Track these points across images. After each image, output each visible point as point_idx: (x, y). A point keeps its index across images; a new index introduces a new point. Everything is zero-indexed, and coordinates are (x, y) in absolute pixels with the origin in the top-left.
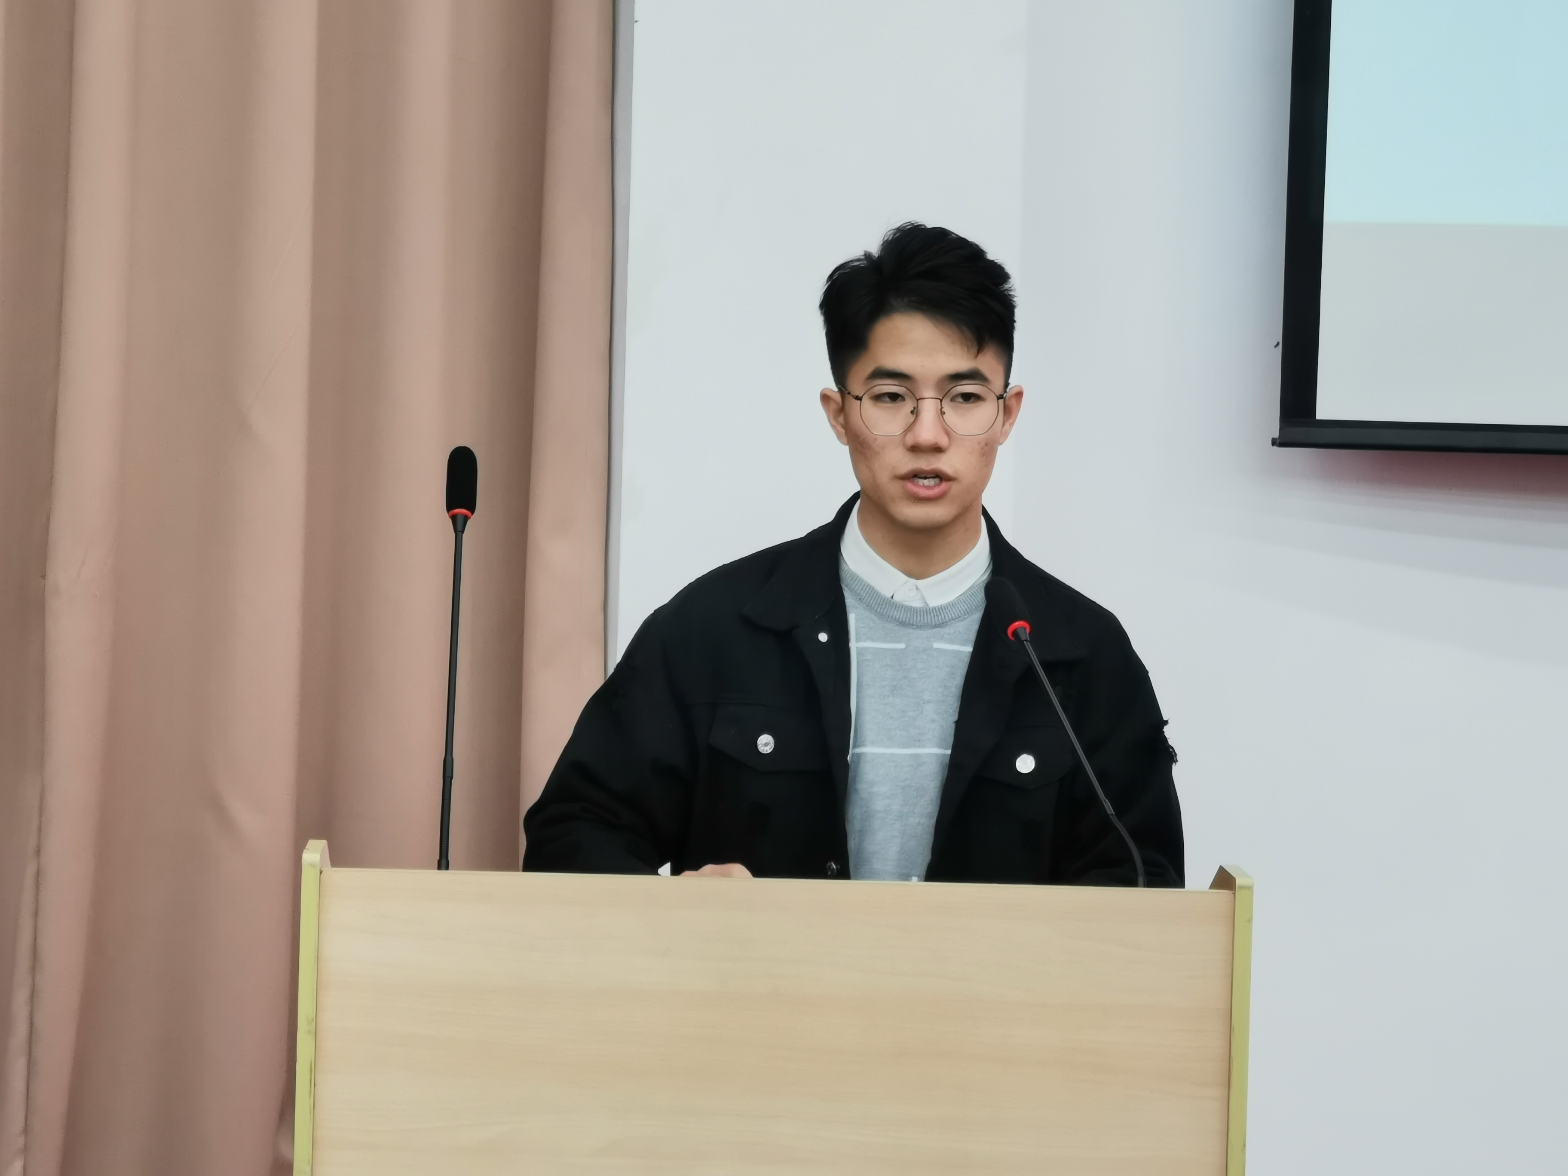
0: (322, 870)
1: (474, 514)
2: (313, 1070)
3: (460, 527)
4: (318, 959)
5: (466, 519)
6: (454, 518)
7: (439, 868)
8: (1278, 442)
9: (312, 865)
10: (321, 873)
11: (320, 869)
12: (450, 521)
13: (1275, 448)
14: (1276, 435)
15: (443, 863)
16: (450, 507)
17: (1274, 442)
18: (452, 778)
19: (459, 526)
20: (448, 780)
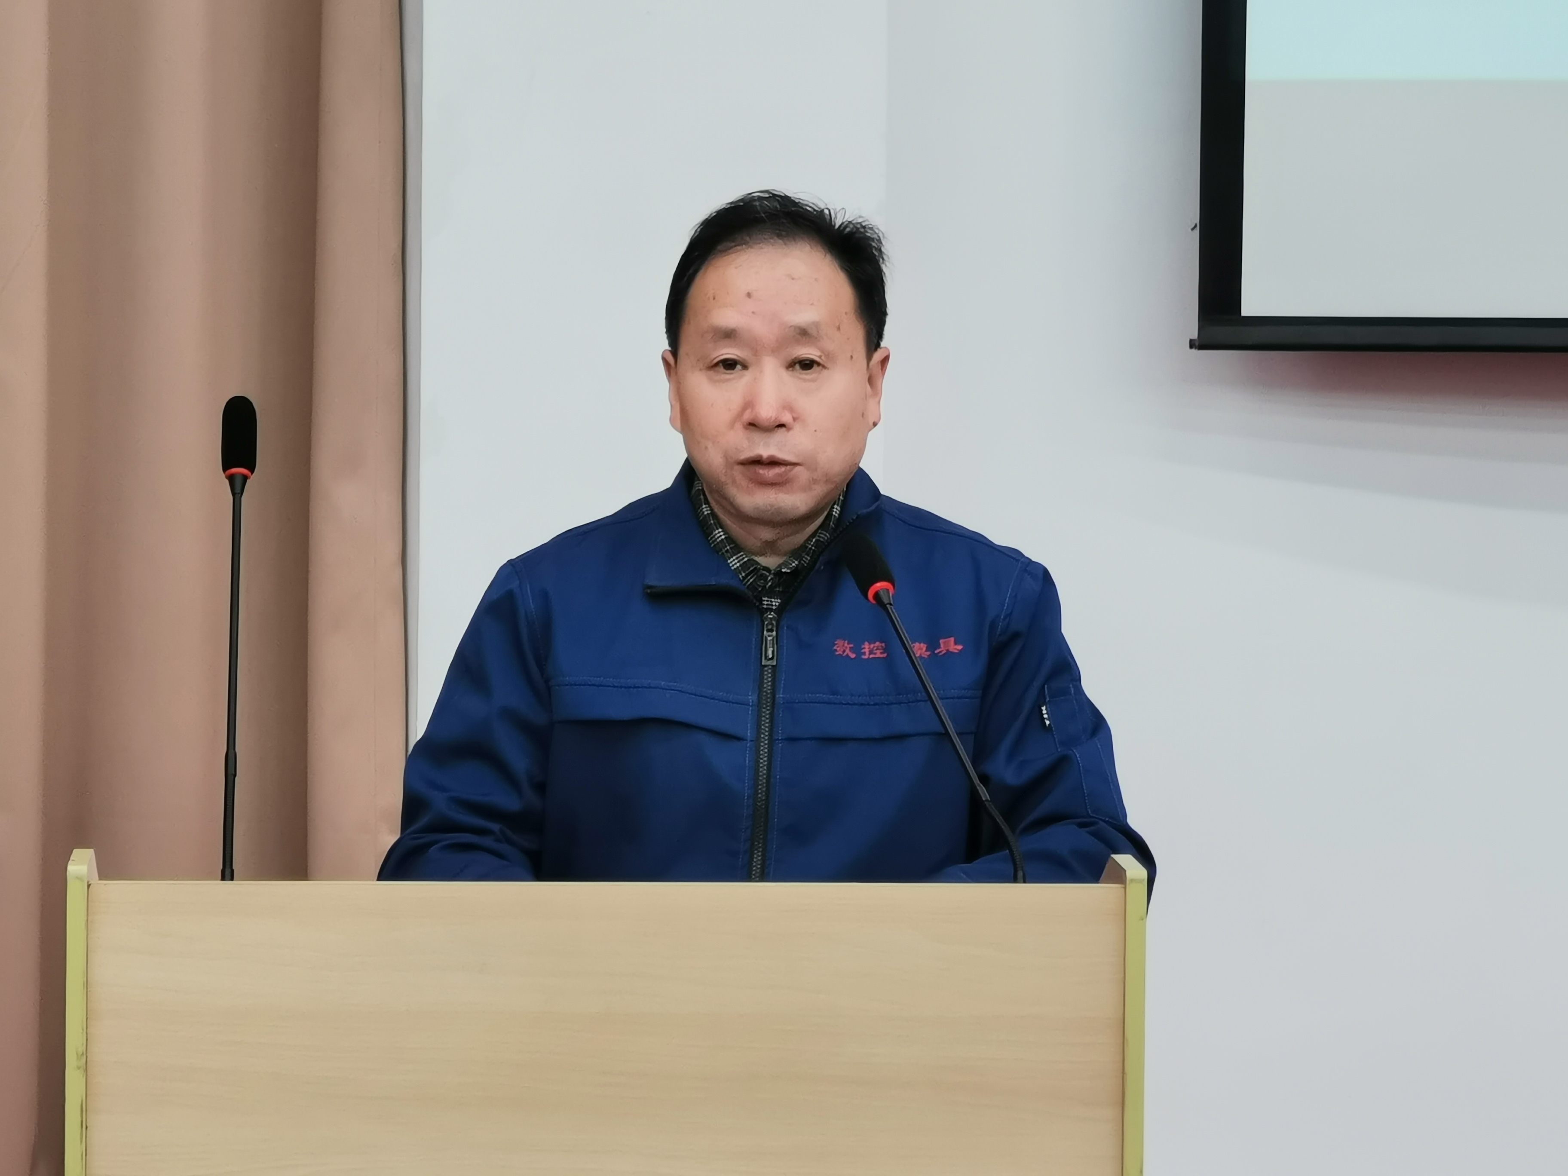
0: (90, 883)
1: (254, 474)
2: (84, 1110)
3: (238, 490)
4: (87, 984)
5: (245, 478)
6: (231, 479)
7: (223, 878)
8: (1197, 344)
9: (79, 878)
10: (89, 886)
11: (88, 882)
12: (227, 482)
13: (1194, 351)
14: (1195, 335)
15: (227, 874)
16: (226, 466)
17: (1192, 345)
18: (235, 775)
19: (237, 487)
20: (231, 778)
